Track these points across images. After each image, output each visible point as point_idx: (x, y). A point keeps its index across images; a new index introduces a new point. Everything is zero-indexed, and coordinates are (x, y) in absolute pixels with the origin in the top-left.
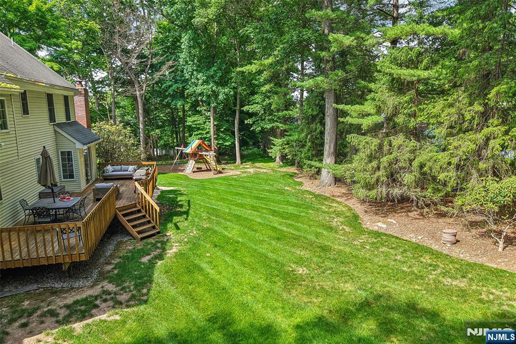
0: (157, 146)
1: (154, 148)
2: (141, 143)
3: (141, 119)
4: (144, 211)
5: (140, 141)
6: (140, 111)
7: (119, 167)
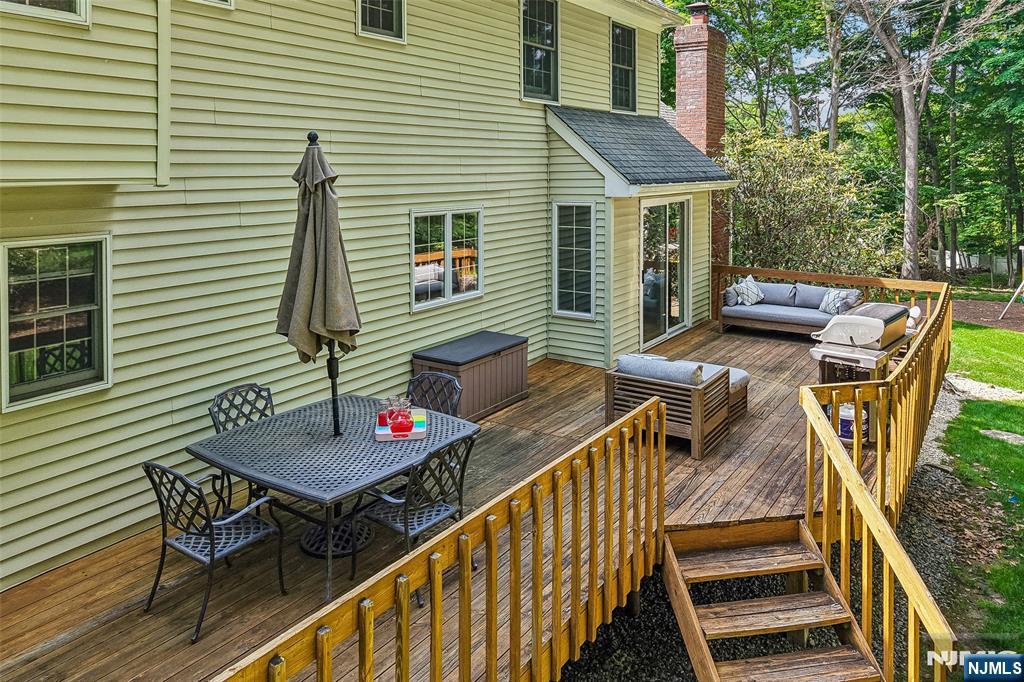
0: (955, 243)
1: (945, 248)
2: (906, 230)
3: (911, 161)
4: (839, 590)
5: (901, 225)
6: (908, 139)
7: (785, 289)
